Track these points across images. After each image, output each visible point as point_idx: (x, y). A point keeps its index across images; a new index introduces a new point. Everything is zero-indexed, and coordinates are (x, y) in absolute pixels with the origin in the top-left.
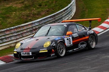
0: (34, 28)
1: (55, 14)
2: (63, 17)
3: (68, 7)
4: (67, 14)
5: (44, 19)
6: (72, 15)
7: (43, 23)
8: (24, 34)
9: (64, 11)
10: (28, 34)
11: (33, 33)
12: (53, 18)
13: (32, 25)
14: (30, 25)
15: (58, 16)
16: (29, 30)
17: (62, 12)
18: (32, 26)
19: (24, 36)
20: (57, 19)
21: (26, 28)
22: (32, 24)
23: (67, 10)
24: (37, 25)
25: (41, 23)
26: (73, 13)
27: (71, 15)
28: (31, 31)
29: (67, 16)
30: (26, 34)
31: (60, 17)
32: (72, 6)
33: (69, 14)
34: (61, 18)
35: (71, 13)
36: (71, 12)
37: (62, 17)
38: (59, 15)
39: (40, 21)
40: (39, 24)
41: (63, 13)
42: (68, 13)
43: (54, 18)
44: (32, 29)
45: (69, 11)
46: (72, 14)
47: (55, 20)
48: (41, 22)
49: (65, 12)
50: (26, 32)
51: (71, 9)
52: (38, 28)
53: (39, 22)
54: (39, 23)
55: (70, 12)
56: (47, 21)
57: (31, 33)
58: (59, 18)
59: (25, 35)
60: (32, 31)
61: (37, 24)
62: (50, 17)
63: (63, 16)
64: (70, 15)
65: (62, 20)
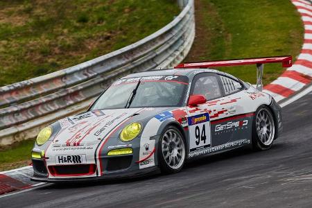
0: (71, 90)
2: (157, 56)
3: (174, 25)
4: (171, 47)
5: (101, 63)
6: (184, 50)
8: (40, 108)
9: (162, 36)
10: (53, 109)
11: (68, 104)
12: (127, 58)
13: (65, 79)
14: (60, 81)
15: (142, 54)
16: (54, 96)
17: (154, 41)
18: (64, 85)
19: (40, 114)
20: (140, 63)
21: (45, 90)
22: (65, 76)
23: (171, 36)
24: (80, 79)
25: (90, 75)
27: (181, 50)
28: (60, 97)
29: (171, 52)
30: (45, 106)
31: (150, 57)
32: (184, 23)
33: (176, 48)
34: (152, 59)
35: (182, 45)
36: (182, 41)
37: (154, 55)
38: (146, 50)
39: (87, 68)
40: (86, 77)
41: (157, 43)
42: (171, 43)
43: (131, 59)
44: (64, 94)
45: (176, 39)
46: (184, 47)
47: (132, 66)
48: (90, 71)
49: (162, 42)
50: (47, 102)
51: (182, 33)
52: (81, 90)
53: (86, 72)
54: (86, 75)
56: (109, 68)
57: (61, 106)
59: (44, 112)
60: (64, 100)
61: (81, 77)
62: (119, 57)
63: (158, 53)
64: (177, 50)
65: (154, 65)
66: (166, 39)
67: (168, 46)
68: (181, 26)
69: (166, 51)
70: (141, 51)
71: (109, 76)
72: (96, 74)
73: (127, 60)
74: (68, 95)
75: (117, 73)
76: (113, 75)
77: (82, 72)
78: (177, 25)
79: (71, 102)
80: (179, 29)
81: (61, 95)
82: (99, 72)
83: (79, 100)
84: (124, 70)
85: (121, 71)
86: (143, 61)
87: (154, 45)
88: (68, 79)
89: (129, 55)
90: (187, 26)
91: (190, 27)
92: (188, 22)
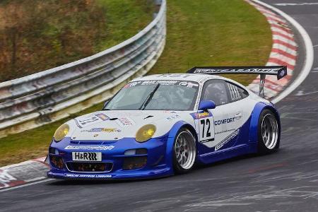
0: (18, 101)
1: (89, 59)
2: (115, 69)
4: (132, 61)
5: (53, 75)
6: (148, 63)
7: (49, 86)
9: (122, 50)
12: (81, 71)
13: (13, 90)
14: (6, 91)
15: (98, 67)
17: (113, 54)
18: (10, 95)
20: (95, 76)
22: (12, 87)
23: (132, 50)
24: (28, 90)
25: (40, 87)
26: (151, 58)
27: (144, 64)
28: (6, 108)
29: (132, 66)
31: (107, 71)
32: (149, 37)
33: (138, 62)
34: (110, 73)
35: (145, 59)
36: (146, 56)
37: (112, 68)
38: (103, 63)
39: (37, 80)
40: (34, 89)
42: (133, 57)
43: (85, 72)
44: (11, 104)
45: (139, 53)
46: (147, 61)
47: (86, 79)
48: (40, 83)
49: (122, 56)
51: (146, 47)
52: (29, 101)
53: (35, 84)
54: (35, 86)
55: (141, 54)
56: (61, 80)
57: (7, 117)
58: (102, 73)
61: (29, 88)
62: (73, 69)
63: (116, 66)
64: (139, 64)
65: (112, 78)
66: (126, 53)
67: (128, 60)
68: (145, 40)
69: (126, 64)
70: (97, 64)
71: (60, 88)
72: (45, 85)
73: (80, 73)
74: (15, 105)
75: (68, 86)
76: (65, 87)
77: (31, 84)
78: (141, 39)
79: (18, 113)
80: (142, 43)
81: (8, 105)
82: (50, 84)
83: (26, 111)
84: (77, 83)
85: (73, 84)
86: (99, 74)
87: (111, 59)
88: (15, 90)
89: (84, 68)
90: (153, 40)
91: (157, 41)
92: (154, 36)
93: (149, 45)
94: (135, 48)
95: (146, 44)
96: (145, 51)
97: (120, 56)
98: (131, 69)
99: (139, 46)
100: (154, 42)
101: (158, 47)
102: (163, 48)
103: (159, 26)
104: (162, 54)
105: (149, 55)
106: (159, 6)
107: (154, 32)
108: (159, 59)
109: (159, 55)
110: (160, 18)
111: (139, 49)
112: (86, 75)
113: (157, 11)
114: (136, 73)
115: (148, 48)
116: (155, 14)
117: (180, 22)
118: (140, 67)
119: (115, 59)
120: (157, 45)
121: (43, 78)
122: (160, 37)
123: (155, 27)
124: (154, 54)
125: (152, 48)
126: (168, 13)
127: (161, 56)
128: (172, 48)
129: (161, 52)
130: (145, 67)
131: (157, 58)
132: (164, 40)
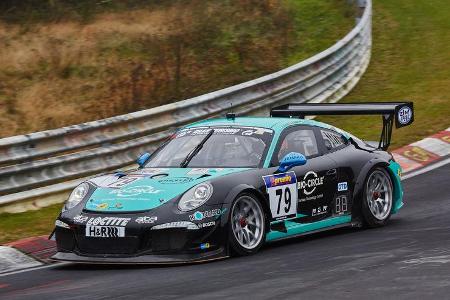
1: (275, 75)
2: (308, 89)
4: (329, 78)
5: (228, 96)
6: (349, 82)
7: (223, 110)
8: (141, 150)
9: (316, 65)
13: (178, 114)
14: (170, 117)
15: (286, 86)
16: (161, 135)
17: (304, 69)
18: (174, 122)
20: (282, 97)
21: (149, 128)
22: (177, 111)
23: (329, 64)
24: (197, 115)
25: (212, 111)
26: (352, 75)
27: (344, 82)
29: (328, 84)
31: (296, 91)
32: (350, 48)
33: (336, 79)
34: (301, 93)
35: (346, 75)
36: (346, 72)
37: (303, 88)
38: (292, 81)
39: (209, 102)
40: (205, 113)
41: (308, 73)
42: (330, 73)
43: (269, 92)
45: (337, 68)
46: (348, 79)
47: (271, 101)
48: (213, 106)
49: (317, 72)
50: (151, 143)
51: (346, 61)
53: (206, 107)
54: (205, 110)
55: (340, 70)
56: (239, 102)
61: (199, 112)
62: (254, 89)
63: (309, 85)
64: (338, 82)
66: (322, 68)
67: (323, 77)
68: (345, 52)
69: (322, 83)
70: (285, 82)
72: (219, 109)
73: (264, 94)
75: (248, 110)
76: (244, 111)
77: (201, 107)
78: (340, 50)
80: (342, 55)
82: (225, 107)
84: (259, 106)
85: (255, 107)
86: (287, 95)
87: (303, 75)
88: (181, 114)
89: (268, 87)
90: (355, 52)
91: (361, 53)
92: (356, 47)
93: (350, 58)
94: (333, 62)
95: (346, 56)
96: (345, 66)
97: (313, 72)
98: (328, 89)
99: (337, 59)
100: (357, 55)
101: (362, 61)
102: (368, 62)
103: (362, 34)
104: (367, 69)
105: (350, 72)
106: (363, 8)
107: (356, 42)
108: (363, 76)
109: (363, 70)
110: (364, 24)
111: (337, 63)
112: (271, 96)
113: (360, 16)
114: (334, 94)
115: (349, 62)
116: (357, 19)
117: (390, 29)
118: (338, 86)
119: (307, 76)
120: (361, 58)
121: (216, 100)
122: (364, 48)
123: (357, 36)
124: (357, 69)
125: (354, 63)
126: (374, 18)
127: (365, 73)
128: (380, 62)
129: (365, 67)
130: (345, 87)
131: (361, 74)
132: (369, 51)
